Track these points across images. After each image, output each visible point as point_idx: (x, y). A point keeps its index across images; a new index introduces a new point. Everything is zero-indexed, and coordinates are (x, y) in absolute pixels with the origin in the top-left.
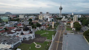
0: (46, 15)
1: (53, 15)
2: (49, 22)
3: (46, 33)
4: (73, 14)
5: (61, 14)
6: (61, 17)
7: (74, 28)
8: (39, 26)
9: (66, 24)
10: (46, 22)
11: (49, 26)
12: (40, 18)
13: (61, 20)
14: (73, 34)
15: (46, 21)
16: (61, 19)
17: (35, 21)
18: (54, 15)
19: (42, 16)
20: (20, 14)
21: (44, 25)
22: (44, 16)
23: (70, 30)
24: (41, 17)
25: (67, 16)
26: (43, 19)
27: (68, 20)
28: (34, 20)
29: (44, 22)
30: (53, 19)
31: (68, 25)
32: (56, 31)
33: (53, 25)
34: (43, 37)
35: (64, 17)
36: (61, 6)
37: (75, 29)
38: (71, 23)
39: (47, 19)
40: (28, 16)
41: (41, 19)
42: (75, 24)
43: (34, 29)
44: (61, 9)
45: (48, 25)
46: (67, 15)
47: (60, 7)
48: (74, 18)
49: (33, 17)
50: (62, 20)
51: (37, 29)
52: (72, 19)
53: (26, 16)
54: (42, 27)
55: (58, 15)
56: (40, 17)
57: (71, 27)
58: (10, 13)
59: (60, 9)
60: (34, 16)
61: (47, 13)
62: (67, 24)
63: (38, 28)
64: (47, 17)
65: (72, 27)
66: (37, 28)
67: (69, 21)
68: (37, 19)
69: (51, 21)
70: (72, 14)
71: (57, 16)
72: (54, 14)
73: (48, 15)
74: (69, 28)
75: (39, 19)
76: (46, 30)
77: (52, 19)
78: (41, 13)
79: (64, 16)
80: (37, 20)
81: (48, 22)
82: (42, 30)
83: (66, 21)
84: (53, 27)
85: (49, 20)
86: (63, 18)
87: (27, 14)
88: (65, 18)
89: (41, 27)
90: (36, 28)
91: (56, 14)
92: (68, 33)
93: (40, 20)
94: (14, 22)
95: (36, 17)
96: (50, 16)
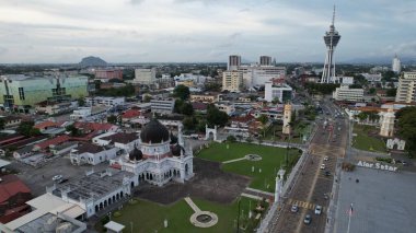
0: (255, 71)
1: (290, 68)
2: (270, 105)
3: (247, 157)
4: (396, 68)
5: (334, 63)
6: (334, 79)
7: (396, 140)
8: (220, 120)
9: (355, 116)
10: (255, 105)
11: (268, 125)
12: (229, 83)
13: (328, 96)
14: (391, 168)
15: (253, 98)
16: (330, 88)
17: (201, 97)
18: (297, 71)
19: (235, 74)
20: (139, 66)
21: (243, 120)
22: (247, 77)
23: (376, 149)
24: (233, 79)
25: (363, 78)
26: (243, 87)
27: (368, 99)
28: (200, 93)
29: (247, 104)
30: (290, 92)
31: (368, 122)
33: (286, 121)
34: (230, 175)
35: (349, 80)
36: (332, 27)
37: (402, 145)
38: (381, 113)
39: (263, 89)
40: (172, 76)
41: (233, 88)
42: (406, 117)
43: (196, 135)
44: (333, 39)
45: (264, 119)
46: (367, 69)
47: (329, 30)
48: (399, 85)
49: (195, 77)
50: (335, 95)
51: (207, 135)
52: (393, 93)
53: (164, 76)
54: (233, 128)
55: (317, 71)
56: (229, 78)
57: (381, 133)
58: (99, 60)
59: (327, 39)
60: (202, 73)
61: (265, 60)
62: (362, 117)
63: (214, 131)
64: (264, 79)
65: (386, 134)
66: (208, 131)
67: (373, 100)
68: (214, 88)
69: (280, 99)
70: (390, 66)
71: (314, 75)
72: (298, 65)
73: (269, 71)
74: (369, 138)
75: (224, 88)
76: (249, 140)
77: (284, 92)
78: (235, 60)
79: (347, 75)
80: (210, 95)
81: (265, 102)
82: (232, 139)
83: (353, 103)
84: (286, 130)
85: (268, 96)
86: (339, 86)
87: (172, 66)
88: (351, 87)
89: (229, 126)
90: (204, 132)
91: (308, 67)
92: (360, 163)
93: (226, 92)
94: (109, 99)
95: (209, 78)
96: (274, 76)
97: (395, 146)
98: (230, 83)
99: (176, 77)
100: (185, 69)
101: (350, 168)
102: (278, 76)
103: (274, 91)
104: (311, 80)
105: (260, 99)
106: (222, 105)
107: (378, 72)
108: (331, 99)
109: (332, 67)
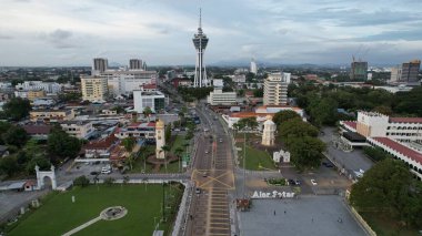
0: (123, 76)
1: (162, 71)
2: (140, 118)
3: (103, 216)
4: (254, 70)
5: (204, 66)
6: (206, 81)
12: (90, 92)
13: (202, 101)
15: (120, 110)
16: (205, 92)
17: (47, 114)
18: (170, 75)
19: (97, 80)
21: (102, 146)
22: (113, 83)
24: (95, 86)
25: (230, 80)
26: (109, 96)
27: (240, 100)
28: (47, 108)
29: (111, 118)
30: (162, 100)
32: (182, 187)
35: (219, 83)
36: (200, 29)
37: (287, 157)
43: (19, 185)
44: (201, 42)
46: (231, 71)
47: (197, 32)
50: (210, 99)
51: (40, 183)
55: (189, 74)
57: (263, 143)
59: (196, 42)
61: (135, 63)
62: (240, 125)
64: (133, 85)
67: (245, 102)
69: (153, 109)
70: (249, 68)
71: (186, 79)
72: (170, 69)
73: (138, 76)
75: (85, 98)
78: (100, 63)
79: (216, 77)
80: (61, 109)
81: (135, 114)
85: (139, 107)
91: (180, 70)
93: (87, 103)
95: (67, 85)
96: (144, 81)
97: (282, 158)
98: (92, 92)
99: (19, 86)
100: (37, 74)
101: (246, 205)
102: (149, 81)
103: (144, 100)
104: (184, 83)
105: (128, 110)
106: (73, 126)
107: (241, 74)
108: (206, 104)
109: (203, 70)
